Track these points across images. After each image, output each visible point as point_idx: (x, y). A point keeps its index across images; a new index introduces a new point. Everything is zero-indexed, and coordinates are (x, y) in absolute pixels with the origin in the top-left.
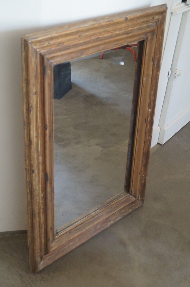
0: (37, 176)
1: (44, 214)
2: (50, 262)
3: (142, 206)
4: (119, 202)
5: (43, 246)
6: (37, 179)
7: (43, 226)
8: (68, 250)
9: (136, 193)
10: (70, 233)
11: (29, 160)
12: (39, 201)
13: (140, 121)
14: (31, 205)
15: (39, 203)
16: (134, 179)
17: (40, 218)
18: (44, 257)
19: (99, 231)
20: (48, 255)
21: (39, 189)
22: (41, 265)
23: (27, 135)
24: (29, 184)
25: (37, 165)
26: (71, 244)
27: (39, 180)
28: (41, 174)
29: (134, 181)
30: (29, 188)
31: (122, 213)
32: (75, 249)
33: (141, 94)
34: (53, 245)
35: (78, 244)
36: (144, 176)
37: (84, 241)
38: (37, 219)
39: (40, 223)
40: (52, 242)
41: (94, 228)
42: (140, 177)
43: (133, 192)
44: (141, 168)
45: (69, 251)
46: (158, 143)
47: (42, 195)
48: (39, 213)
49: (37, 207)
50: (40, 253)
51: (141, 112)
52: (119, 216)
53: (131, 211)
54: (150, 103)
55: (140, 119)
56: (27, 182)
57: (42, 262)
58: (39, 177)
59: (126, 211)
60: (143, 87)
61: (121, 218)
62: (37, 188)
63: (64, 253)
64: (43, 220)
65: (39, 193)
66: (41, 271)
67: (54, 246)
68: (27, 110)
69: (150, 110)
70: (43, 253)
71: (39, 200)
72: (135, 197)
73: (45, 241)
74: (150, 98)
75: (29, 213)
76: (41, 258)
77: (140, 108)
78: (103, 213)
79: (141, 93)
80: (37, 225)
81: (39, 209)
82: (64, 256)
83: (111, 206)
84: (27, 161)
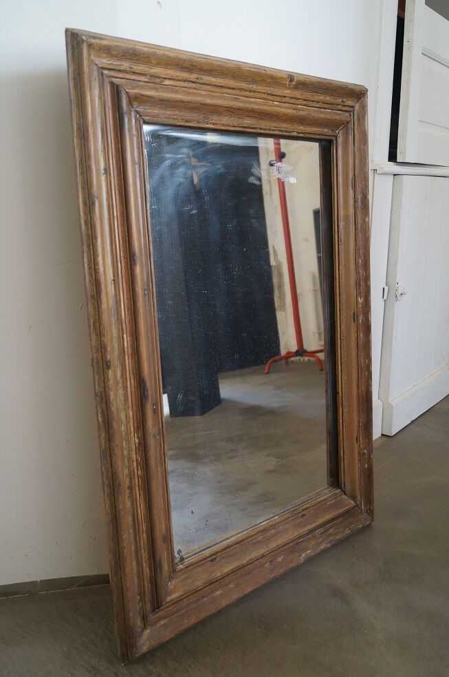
0: (120, 385)
1: (145, 493)
2: (168, 635)
3: (370, 524)
4: (320, 504)
5: (147, 585)
6: (121, 392)
7: (144, 527)
8: (213, 609)
9: (353, 489)
10: (212, 561)
11: (97, 335)
12: (129, 454)
13: (343, 317)
14: (109, 459)
15: (129, 458)
16: (346, 454)
17: (133, 501)
18: (152, 617)
19: (282, 571)
20: (161, 613)
21: (128, 422)
22: (146, 640)
23: (90, 268)
24: (102, 400)
25: (119, 355)
26: (218, 593)
27: (126, 394)
28: (131, 382)
29: (345, 457)
30: (102, 413)
31: (330, 535)
32: (229, 607)
33: (339, 257)
34: (171, 585)
35: (235, 597)
36: (365, 451)
37: (249, 590)
38: (128, 504)
39: (134, 516)
40: (171, 578)
41: (271, 562)
42: (359, 453)
43: (348, 487)
44: (358, 431)
45: (213, 611)
46: (382, 435)
47: (135, 440)
48: (131, 488)
49: (126, 471)
50: (140, 604)
51: (343, 297)
52: (323, 541)
53: (348, 532)
54: (358, 283)
55: (343, 313)
56: (96, 395)
57: (147, 632)
58: (125, 388)
59: (338, 532)
60: (340, 243)
61: (329, 545)
62: (123, 415)
63: (203, 615)
64: (141, 510)
65: (128, 433)
66: (144, 658)
67: (175, 590)
68: (85, 204)
69: (361, 300)
70: (149, 607)
71: (130, 450)
72: (353, 498)
73: (150, 570)
74: (357, 273)
75: (106, 483)
76: (144, 618)
77: (339, 287)
78: (288, 526)
79: (339, 254)
80: (127, 521)
81: (131, 477)
82: (202, 623)
83: (303, 511)
84: (94, 338)
